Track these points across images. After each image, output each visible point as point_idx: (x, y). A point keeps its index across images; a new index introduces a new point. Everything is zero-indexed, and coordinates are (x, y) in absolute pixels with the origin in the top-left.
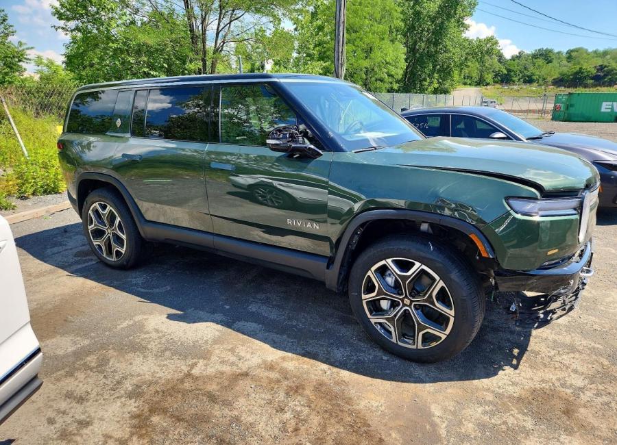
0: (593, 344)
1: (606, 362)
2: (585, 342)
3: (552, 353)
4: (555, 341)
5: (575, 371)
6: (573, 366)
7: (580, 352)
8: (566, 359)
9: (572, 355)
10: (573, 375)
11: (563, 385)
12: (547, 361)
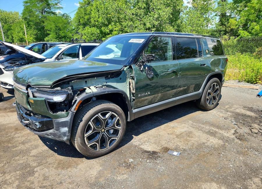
0: (16, 149)
1: (10, 145)
2: (20, 147)
3: (29, 138)
4: (31, 142)
5: (19, 137)
6: (20, 138)
7: (20, 143)
8: (24, 139)
9: (22, 141)
10: (19, 136)
11: (20, 132)
12: (29, 135)
